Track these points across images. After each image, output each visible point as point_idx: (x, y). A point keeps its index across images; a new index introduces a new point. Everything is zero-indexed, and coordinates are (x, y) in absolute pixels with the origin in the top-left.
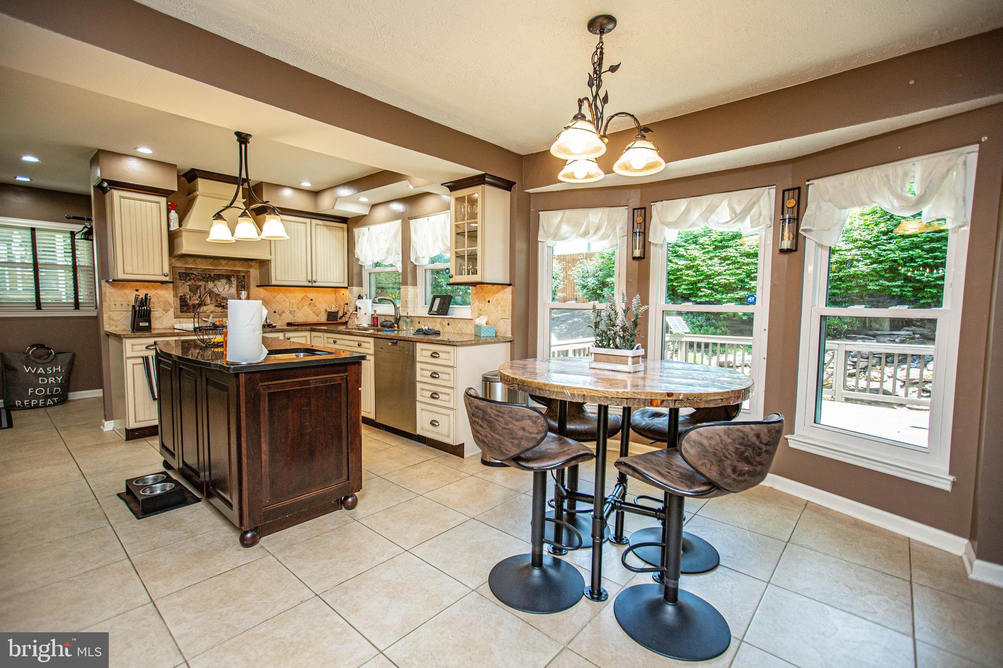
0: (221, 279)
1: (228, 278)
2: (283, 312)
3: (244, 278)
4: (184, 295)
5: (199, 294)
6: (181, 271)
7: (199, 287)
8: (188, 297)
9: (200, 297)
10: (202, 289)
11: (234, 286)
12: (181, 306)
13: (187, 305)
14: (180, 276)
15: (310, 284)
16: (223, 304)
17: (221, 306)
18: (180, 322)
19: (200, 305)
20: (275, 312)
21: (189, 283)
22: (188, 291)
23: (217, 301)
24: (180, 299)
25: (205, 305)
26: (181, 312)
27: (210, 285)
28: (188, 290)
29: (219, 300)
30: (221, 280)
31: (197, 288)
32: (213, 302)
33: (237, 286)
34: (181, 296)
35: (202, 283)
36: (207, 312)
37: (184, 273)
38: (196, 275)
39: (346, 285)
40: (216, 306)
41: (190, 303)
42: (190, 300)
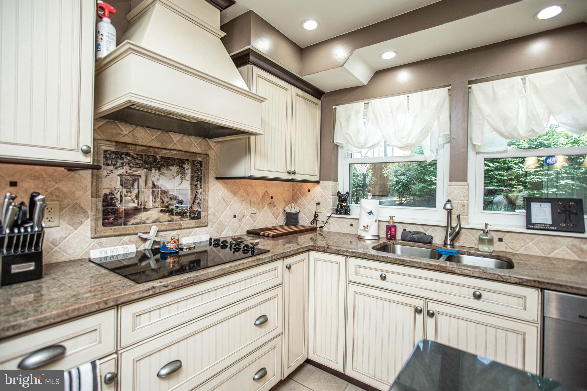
0: (171, 165)
1: (180, 163)
2: (244, 216)
3: (201, 166)
4: (112, 194)
5: (136, 191)
6: (108, 149)
7: (136, 178)
8: (118, 196)
9: (137, 197)
10: (142, 181)
11: (188, 177)
12: (105, 213)
13: (115, 212)
14: (105, 157)
15: (288, 177)
16: (171, 207)
17: (168, 211)
18: (101, 245)
19: (137, 211)
20: (235, 216)
21: (121, 171)
22: (118, 186)
23: (163, 202)
24: (104, 201)
25: (145, 210)
26: (104, 225)
27: (155, 176)
28: (119, 183)
29: (166, 200)
30: (171, 168)
31: (134, 181)
32: (157, 204)
33: (192, 178)
34: (106, 195)
35: (142, 172)
36: (148, 222)
37: (114, 152)
38: (132, 157)
39: (317, 179)
40: (162, 211)
41: (121, 207)
42: (121, 201)
